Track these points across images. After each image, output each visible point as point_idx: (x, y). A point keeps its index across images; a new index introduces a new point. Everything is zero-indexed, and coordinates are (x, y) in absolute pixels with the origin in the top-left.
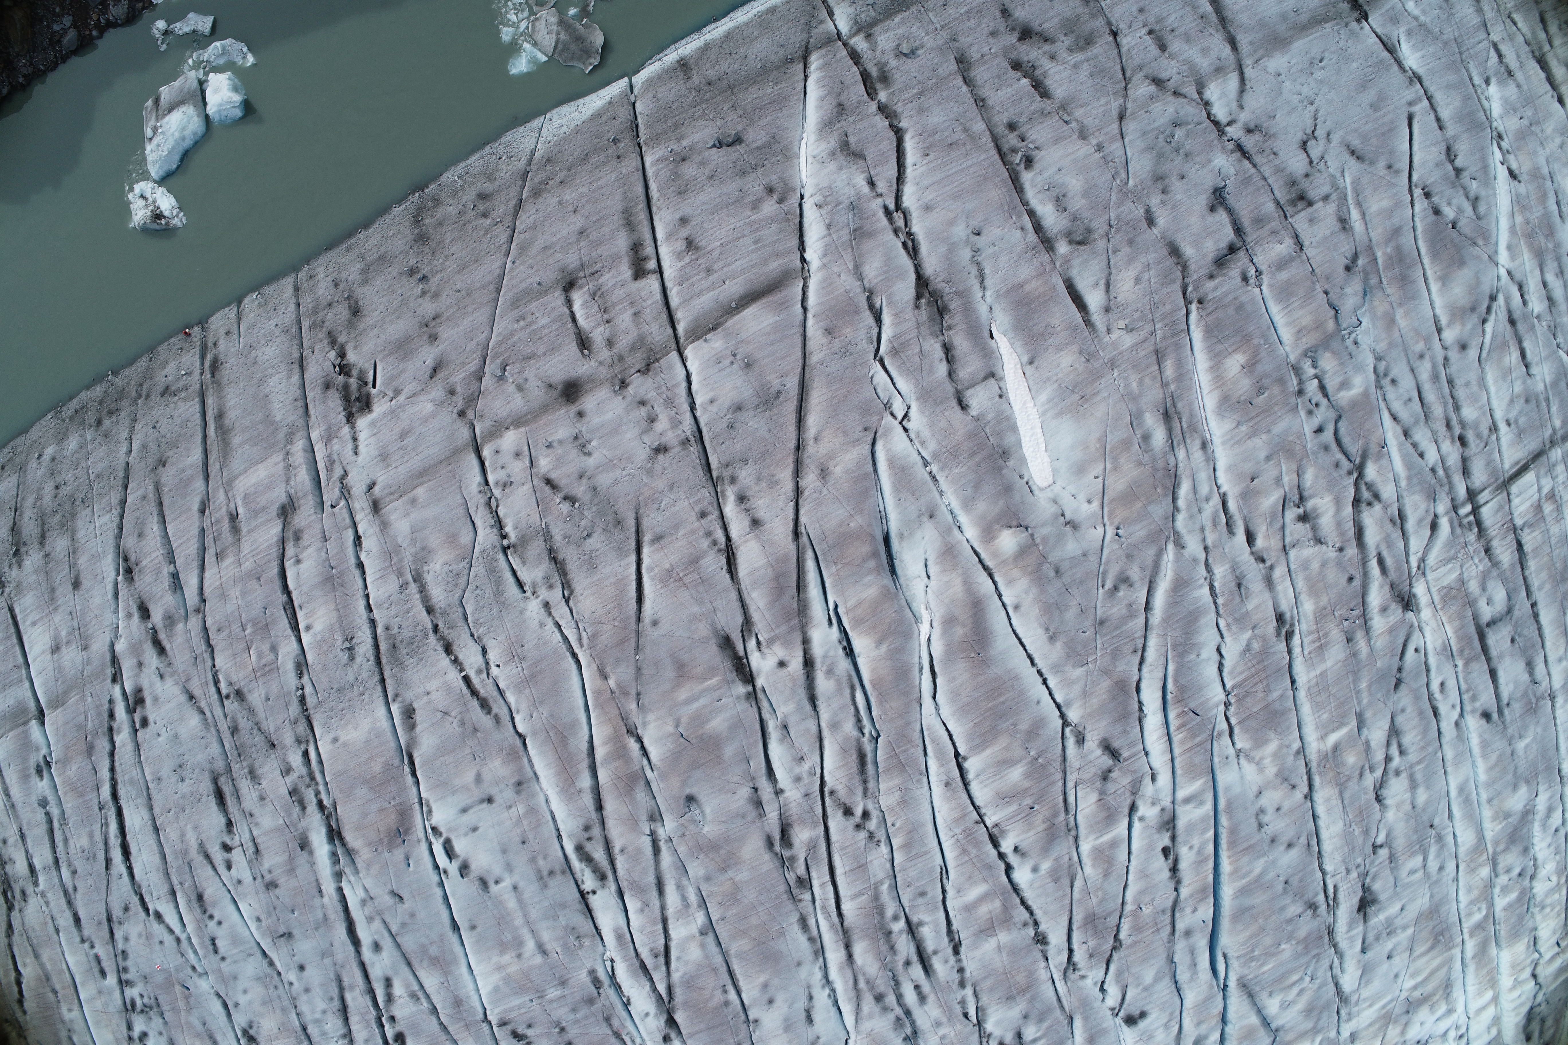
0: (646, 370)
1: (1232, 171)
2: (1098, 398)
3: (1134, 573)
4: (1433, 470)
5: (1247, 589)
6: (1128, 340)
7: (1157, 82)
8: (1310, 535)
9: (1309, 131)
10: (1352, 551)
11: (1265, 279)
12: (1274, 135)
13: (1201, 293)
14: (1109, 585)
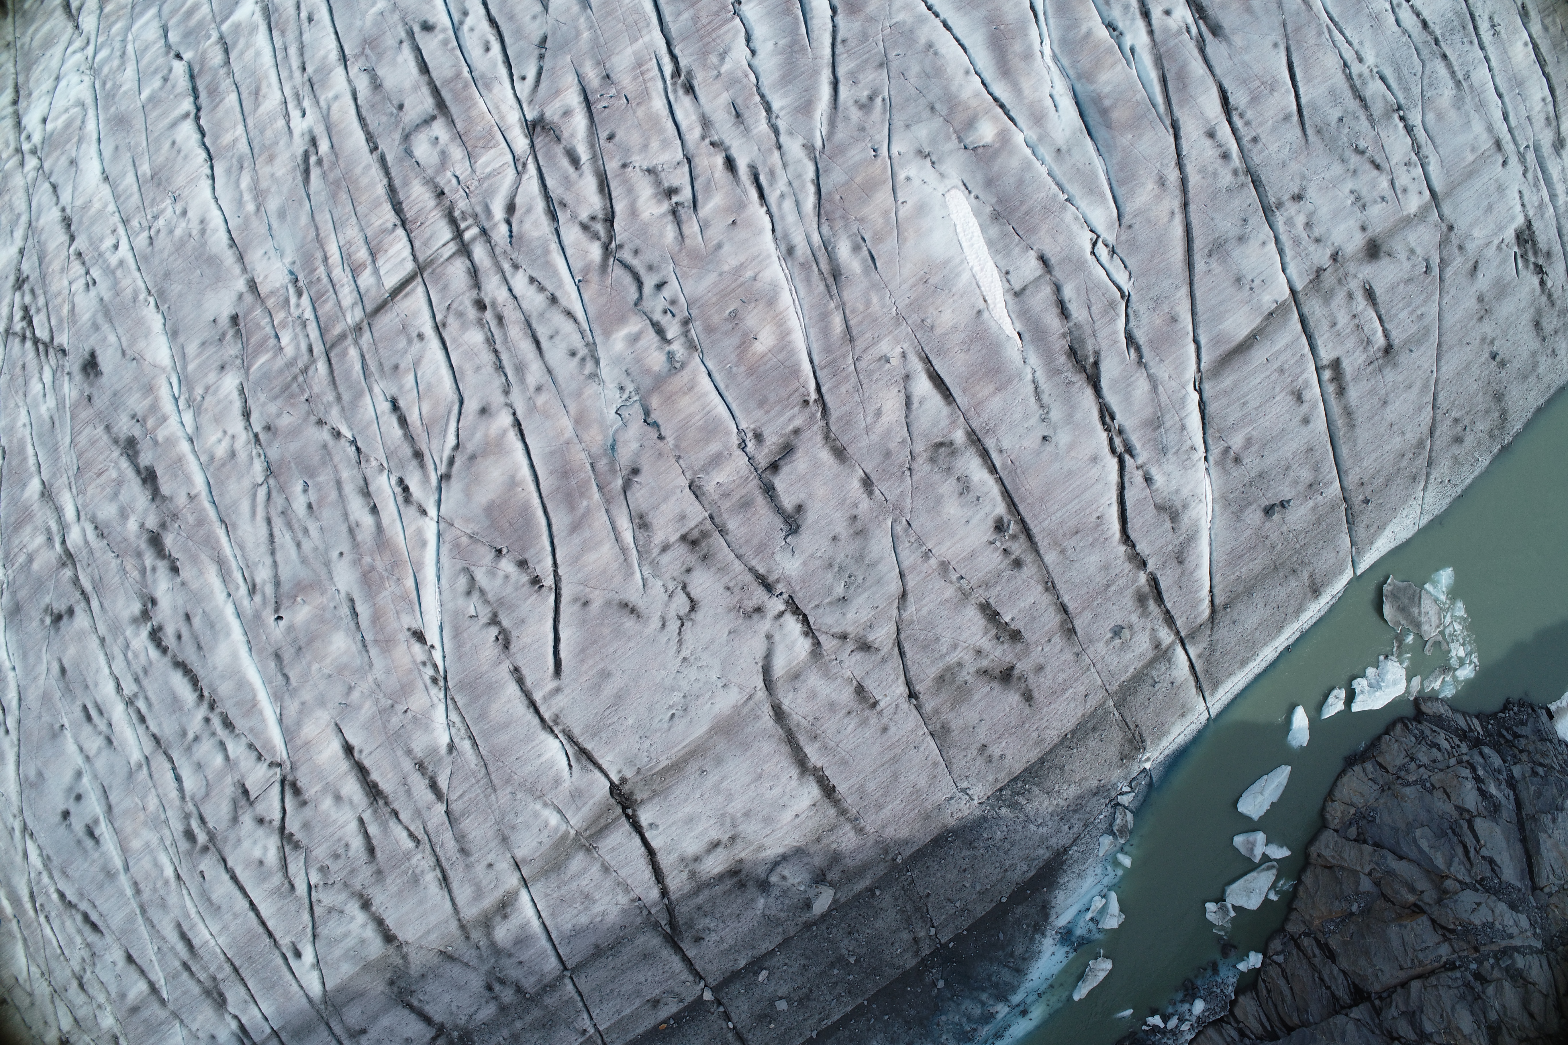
0: (1319, 272)
1: (778, 557)
2: (911, 281)
3: (855, 114)
4: (516, 267)
5: (730, 113)
6: (885, 347)
7: (865, 647)
8: (663, 175)
9: (688, 624)
10: (612, 166)
11: (735, 440)
12: (730, 611)
13: (807, 412)
14: (878, 101)
